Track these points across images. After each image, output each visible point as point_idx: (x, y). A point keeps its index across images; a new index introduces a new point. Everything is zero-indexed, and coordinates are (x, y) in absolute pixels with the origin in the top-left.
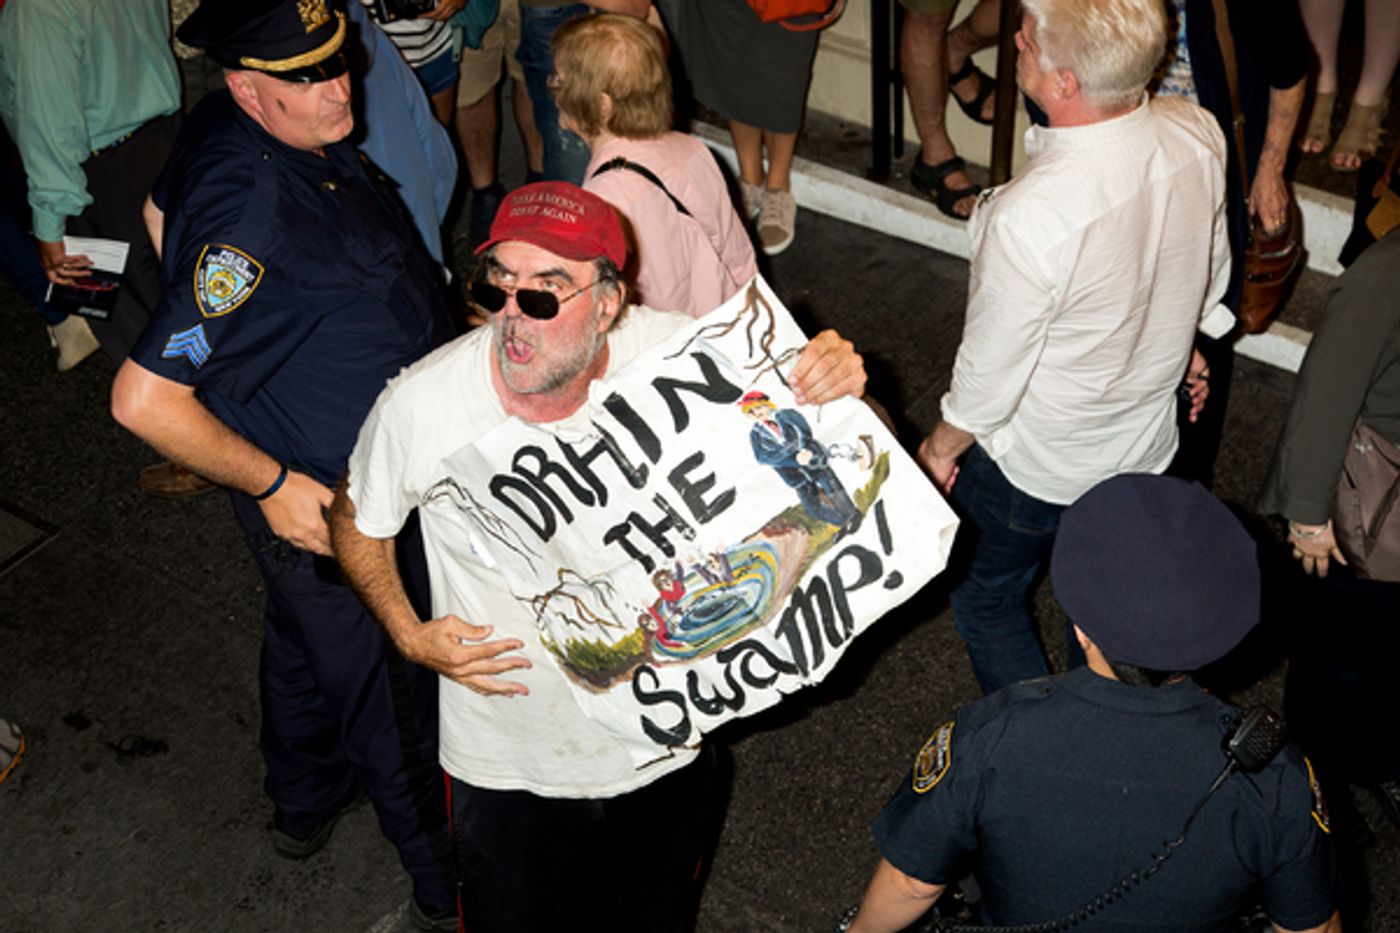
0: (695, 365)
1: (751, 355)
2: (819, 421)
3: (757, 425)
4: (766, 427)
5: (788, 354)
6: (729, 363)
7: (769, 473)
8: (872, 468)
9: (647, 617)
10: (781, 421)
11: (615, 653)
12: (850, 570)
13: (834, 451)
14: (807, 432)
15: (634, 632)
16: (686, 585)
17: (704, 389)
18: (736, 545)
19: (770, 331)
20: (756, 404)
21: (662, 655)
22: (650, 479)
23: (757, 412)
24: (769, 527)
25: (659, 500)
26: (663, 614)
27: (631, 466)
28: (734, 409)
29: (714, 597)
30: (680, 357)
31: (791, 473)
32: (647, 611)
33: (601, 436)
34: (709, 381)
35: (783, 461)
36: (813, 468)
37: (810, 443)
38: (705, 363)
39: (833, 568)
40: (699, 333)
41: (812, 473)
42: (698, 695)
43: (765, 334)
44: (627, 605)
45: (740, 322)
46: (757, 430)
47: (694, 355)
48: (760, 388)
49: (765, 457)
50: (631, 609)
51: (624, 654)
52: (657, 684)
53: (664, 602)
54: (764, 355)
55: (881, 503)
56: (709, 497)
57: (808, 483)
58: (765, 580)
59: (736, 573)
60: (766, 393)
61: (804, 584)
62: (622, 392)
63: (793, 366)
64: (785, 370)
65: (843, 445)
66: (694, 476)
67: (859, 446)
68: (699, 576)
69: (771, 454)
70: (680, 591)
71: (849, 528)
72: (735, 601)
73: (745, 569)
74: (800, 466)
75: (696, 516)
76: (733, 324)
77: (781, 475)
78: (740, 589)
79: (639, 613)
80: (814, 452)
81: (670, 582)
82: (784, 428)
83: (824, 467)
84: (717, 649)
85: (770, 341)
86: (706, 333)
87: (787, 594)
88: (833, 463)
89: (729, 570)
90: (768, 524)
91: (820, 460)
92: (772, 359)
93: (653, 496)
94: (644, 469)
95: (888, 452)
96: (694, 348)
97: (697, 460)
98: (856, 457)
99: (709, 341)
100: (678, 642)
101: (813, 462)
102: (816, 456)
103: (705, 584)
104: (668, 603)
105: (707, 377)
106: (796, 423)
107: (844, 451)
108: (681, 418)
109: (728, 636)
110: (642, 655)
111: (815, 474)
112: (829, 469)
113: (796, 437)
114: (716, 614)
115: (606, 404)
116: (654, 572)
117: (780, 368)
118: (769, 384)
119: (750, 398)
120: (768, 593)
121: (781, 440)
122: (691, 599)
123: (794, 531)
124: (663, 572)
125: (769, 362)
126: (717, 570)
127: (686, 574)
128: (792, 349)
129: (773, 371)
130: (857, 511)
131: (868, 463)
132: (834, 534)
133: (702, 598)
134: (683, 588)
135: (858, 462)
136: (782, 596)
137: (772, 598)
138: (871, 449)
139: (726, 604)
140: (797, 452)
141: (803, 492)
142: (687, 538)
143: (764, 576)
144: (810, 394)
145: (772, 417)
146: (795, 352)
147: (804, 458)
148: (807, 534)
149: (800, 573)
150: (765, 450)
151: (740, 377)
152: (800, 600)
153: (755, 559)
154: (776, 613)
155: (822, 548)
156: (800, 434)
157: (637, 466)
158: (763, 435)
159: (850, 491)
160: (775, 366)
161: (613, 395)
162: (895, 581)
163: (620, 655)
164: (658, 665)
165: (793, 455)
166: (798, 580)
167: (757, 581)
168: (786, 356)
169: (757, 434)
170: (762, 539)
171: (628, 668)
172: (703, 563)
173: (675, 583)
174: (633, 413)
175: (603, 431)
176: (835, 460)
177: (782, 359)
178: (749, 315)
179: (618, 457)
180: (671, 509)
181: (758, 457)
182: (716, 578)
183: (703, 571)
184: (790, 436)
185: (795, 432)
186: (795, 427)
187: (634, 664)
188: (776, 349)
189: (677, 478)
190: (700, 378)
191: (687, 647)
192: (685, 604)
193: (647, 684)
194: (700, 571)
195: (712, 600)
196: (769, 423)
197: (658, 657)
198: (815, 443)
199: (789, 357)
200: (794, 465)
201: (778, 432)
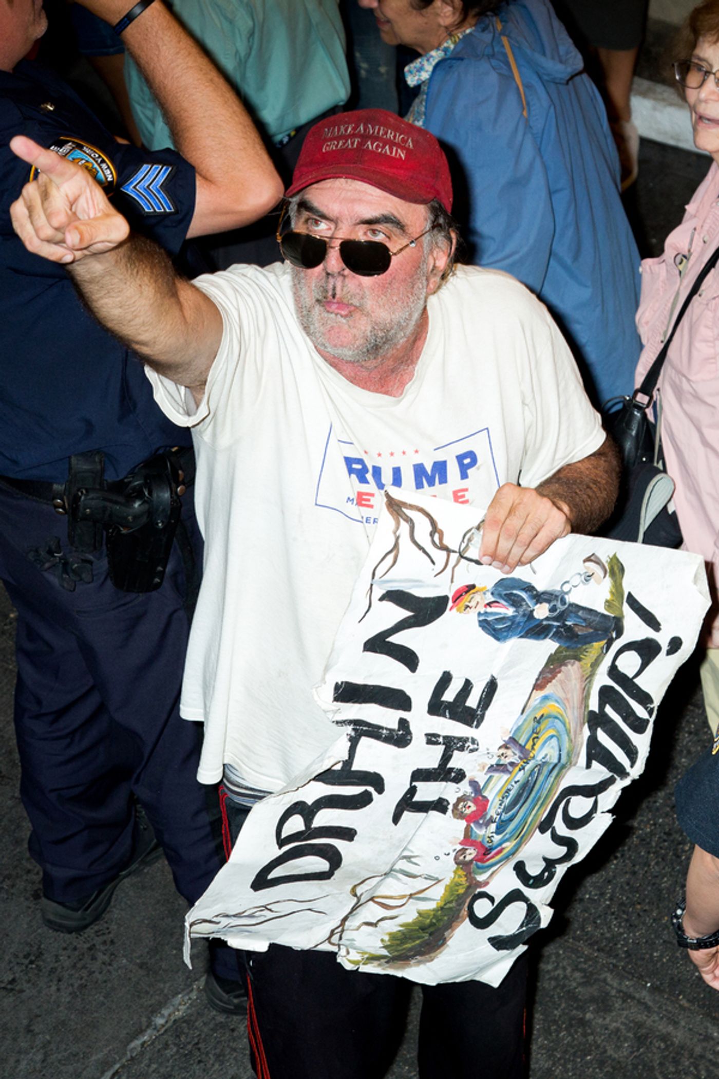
0: (389, 606)
1: (433, 563)
2: (534, 572)
3: (479, 614)
4: (489, 610)
5: (467, 537)
6: (418, 583)
7: (515, 643)
8: (608, 575)
9: (463, 851)
10: (500, 596)
11: (442, 908)
12: (629, 663)
13: (566, 588)
14: (529, 588)
15: (452, 875)
16: (485, 794)
17: (412, 621)
18: (518, 719)
19: (434, 528)
20: (467, 597)
21: (485, 872)
22: (412, 728)
23: (473, 604)
24: (539, 682)
25: (432, 739)
26: (477, 835)
27: (391, 730)
28: (450, 615)
29: (516, 782)
30: (371, 609)
31: (538, 631)
32: (459, 847)
33: (352, 727)
34: (411, 611)
35: (523, 628)
36: (555, 614)
37: (539, 597)
38: (397, 597)
39: (613, 671)
40: (373, 578)
41: (555, 619)
42: (530, 877)
43: (432, 535)
44: (437, 858)
45: (400, 541)
46: (482, 618)
47: (381, 599)
48: (460, 583)
49: (505, 634)
50: (443, 857)
51: (450, 902)
52: (492, 900)
53: (472, 825)
54: (444, 553)
55: (630, 595)
56: (472, 701)
57: (559, 627)
58: (558, 732)
59: (528, 747)
60: (471, 583)
61: (594, 705)
62: (341, 678)
63: (479, 545)
64: (473, 553)
65: (572, 577)
66: (449, 696)
67: (586, 568)
68: (496, 775)
69: (509, 628)
70: (482, 803)
71: (614, 635)
72: (536, 770)
73: (535, 735)
74: (542, 620)
75: (470, 724)
76: (396, 545)
77: (530, 638)
78: (539, 758)
79: (453, 855)
80: (548, 601)
81: (470, 803)
82: (506, 601)
83: (563, 608)
84: (538, 823)
85: (441, 539)
86: (379, 573)
87: (584, 724)
88: (571, 599)
89: (522, 748)
90: (537, 680)
91: (559, 605)
92: (454, 552)
93: (424, 740)
94: (403, 723)
95: (615, 556)
96: (378, 592)
97: (446, 679)
98: (588, 577)
99: (386, 578)
100: (499, 848)
101: (552, 610)
102: (552, 604)
103: (505, 777)
104: (476, 823)
105: (407, 609)
106: (514, 588)
107: (577, 580)
108: (409, 659)
109: (542, 804)
110: (469, 887)
111: (561, 617)
112: (571, 605)
113: (523, 600)
114: (525, 794)
115: (336, 699)
116: (450, 807)
117: (467, 555)
118: (466, 574)
119: (458, 596)
120: (565, 738)
121: (510, 612)
122: (497, 802)
123: (563, 668)
124: (459, 800)
125: (454, 557)
126: (513, 756)
127: (482, 785)
128: (470, 530)
129: (463, 561)
130: (614, 618)
131: (601, 574)
132: (603, 648)
133: (508, 791)
134: (484, 797)
135: (592, 580)
136: (578, 731)
137: (571, 741)
138: (598, 562)
139: (530, 778)
140: (532, 611)
141: (557, 636)
142: (472, 751)
143: (554, 727)
144: (511, 560)
145: (490, 598)
146: (473, 531)
147: (542, 612)
148: (577, 663)
149: (586, 698)
150: (501, 629)
151: (436, 586)
152: (597, 720)
153: (538, 721)
154: (580, 750)
155: (595, 664)
156: (524, 595)
157: (395, 726)
158: (490, 618)
159: (601, 609)
160: (462, 556)
161: (337, 687)
162: (675, 644)
163: (448, 906)
164: (486, 883)
165: (530, 616)
166: (587, 706)
167: (552, 737)
168: (466, 540)
169: (485, 620)
170: (539, 694)
171: (460, 910)
172: (494, 761)
173: (475, 801)
174: (365, 686)
175: (350, 722)
176: (570, 595)
177: (463, 545)
178: (405, 527)
179: (374, 732)
180: (445, 737)
181: (498, 639)
182: (512, 764)
183: (499, 768)
184: (515, 602)
185: (519, 596)
186: (515, 592)
187: (464, 902)
188: (452, 541)
189: (436, 707)
190: (404, 614)
191: (509, 846)
192: (493, 810)
193: (482, 908)
194: (496, 770)
195: (516, 786)
196: (489, 604)
197: (481, 878)
198: (544, 593)
199: (469, 540)
200: (536, 623)
201: (504, 606)
